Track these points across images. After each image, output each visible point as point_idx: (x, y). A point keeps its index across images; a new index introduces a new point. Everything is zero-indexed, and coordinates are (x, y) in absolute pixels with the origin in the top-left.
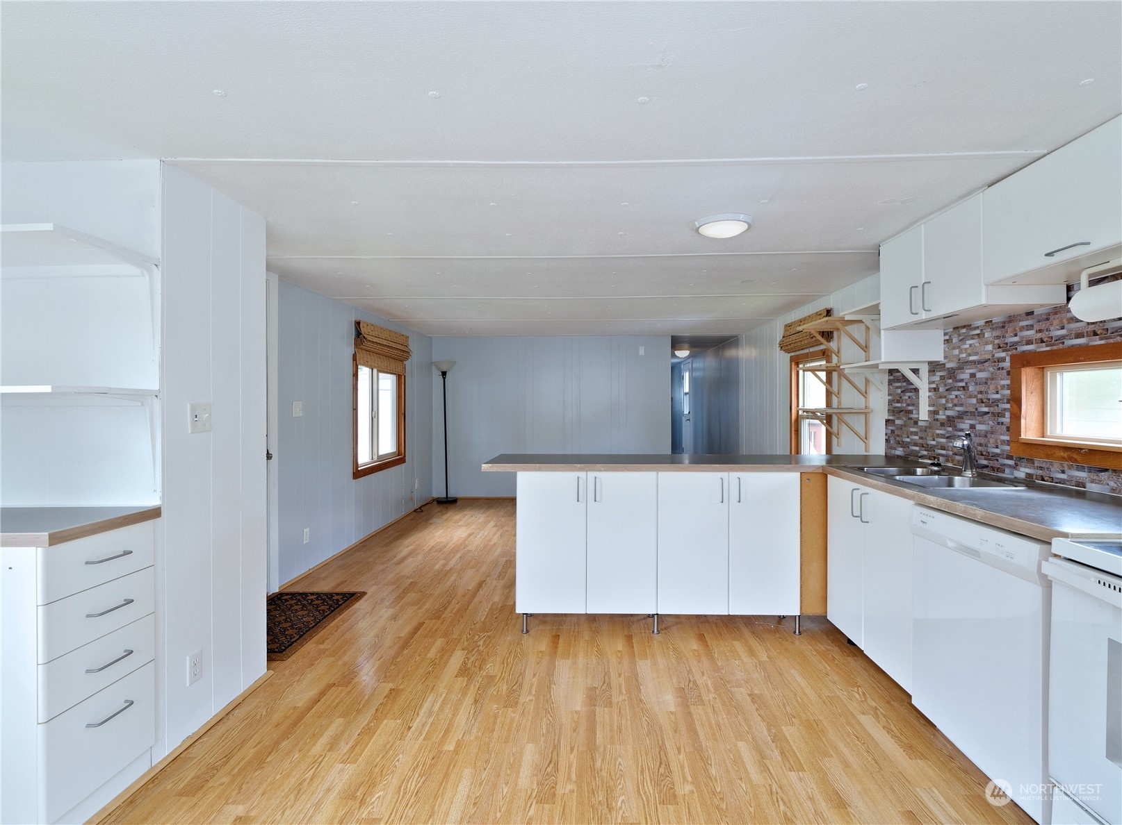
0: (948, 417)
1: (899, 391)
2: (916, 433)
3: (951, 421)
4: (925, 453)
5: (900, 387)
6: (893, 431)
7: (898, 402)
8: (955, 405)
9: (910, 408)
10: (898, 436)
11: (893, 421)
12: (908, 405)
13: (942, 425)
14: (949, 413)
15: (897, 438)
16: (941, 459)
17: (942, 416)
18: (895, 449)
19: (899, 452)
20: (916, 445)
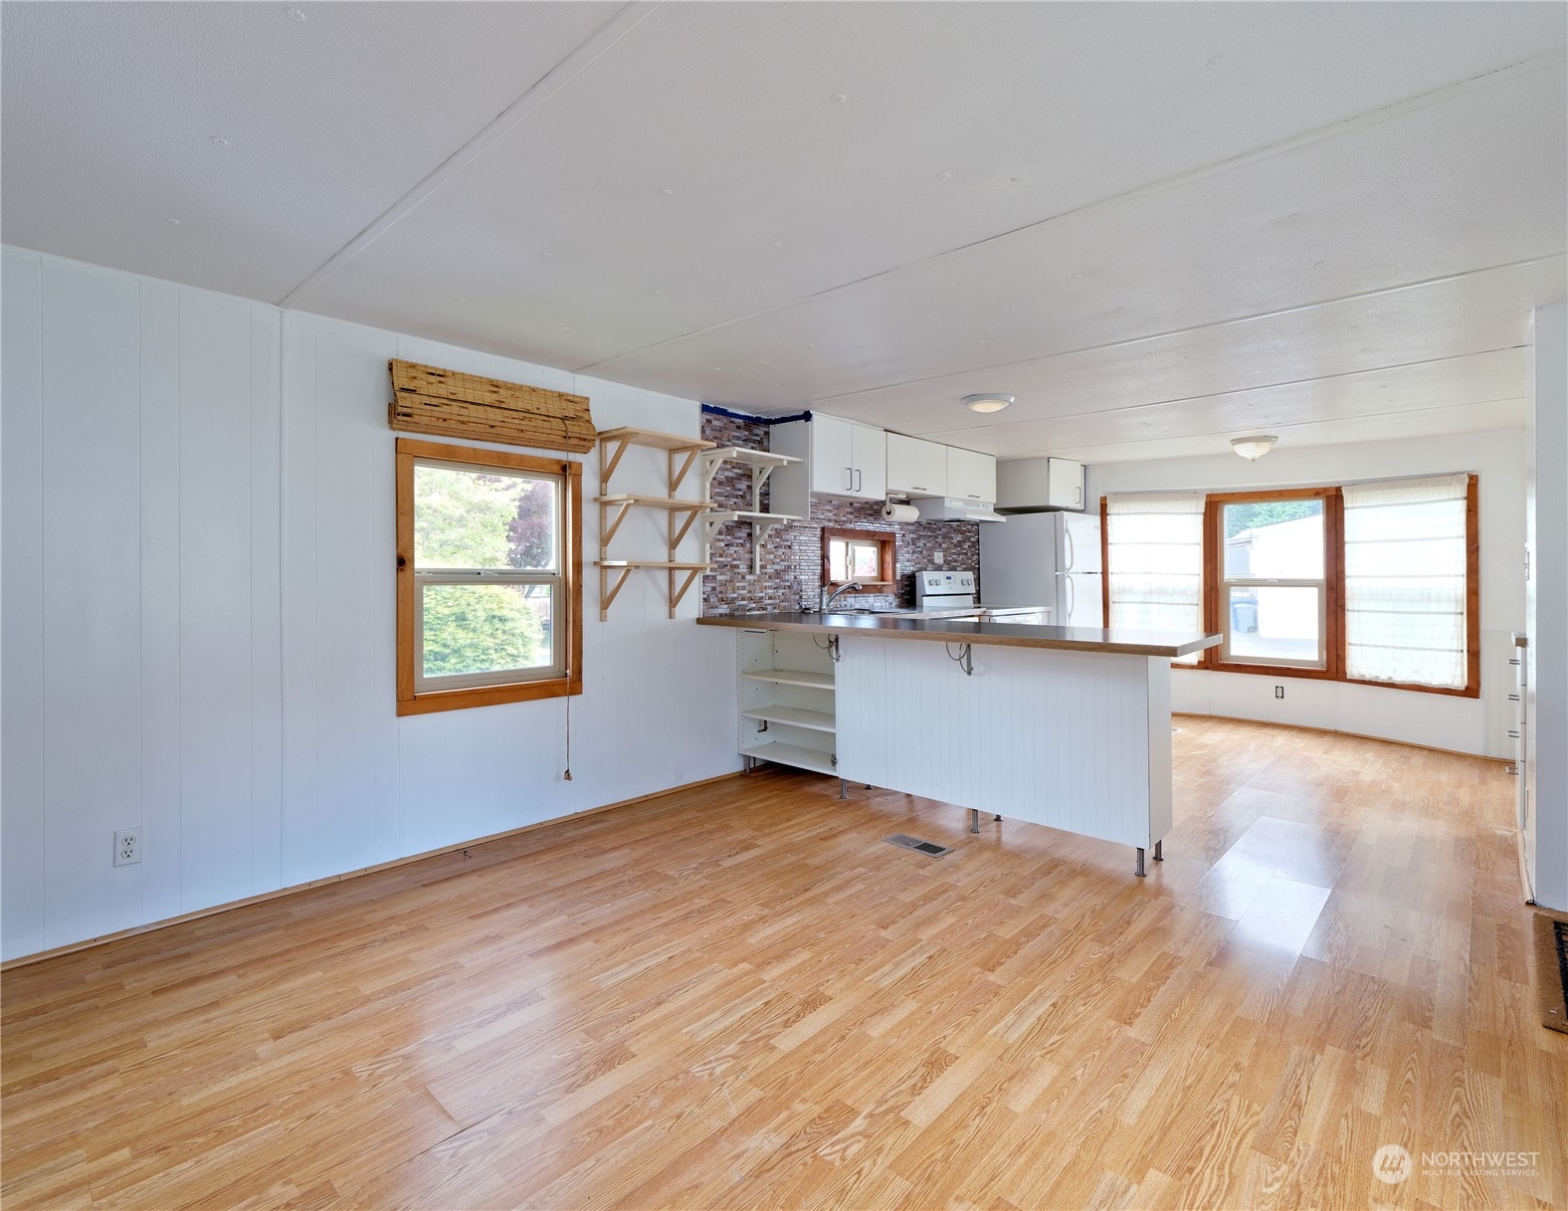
0: (776, 570)
1: (723, 544)
2: (744, 588)
3: (778, 574)
4: (754, 605)
5: (723, 541)
6: (714, 589)
7: (721, 556)
8: (783, 561)
9: (735, 563)
10: (721, 592)
11: (714, 577)
12: (735, 560)
13: (770, 577)
14: (776, 567)
15: (720, 596)
16: (769, 607)
17: (770, 570)
18: (717, 607)
19: (724, 609)
20: (743, 599)
